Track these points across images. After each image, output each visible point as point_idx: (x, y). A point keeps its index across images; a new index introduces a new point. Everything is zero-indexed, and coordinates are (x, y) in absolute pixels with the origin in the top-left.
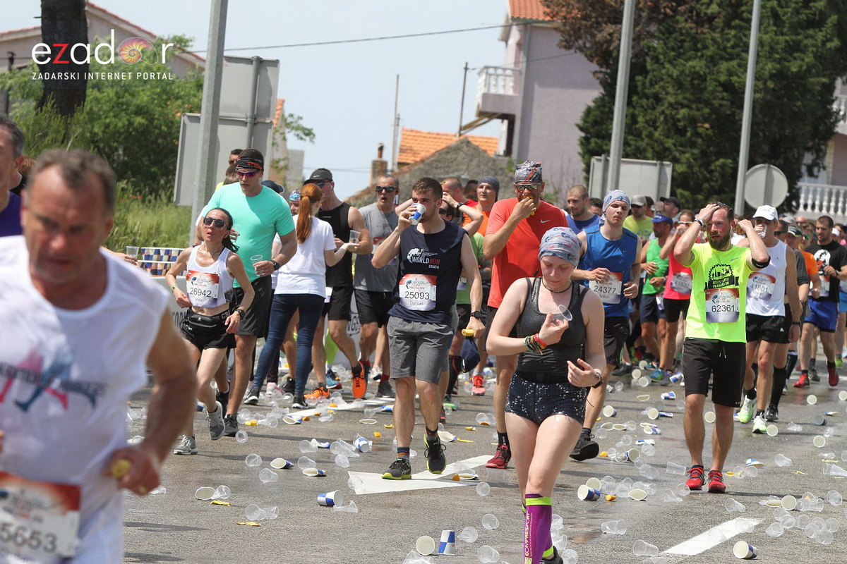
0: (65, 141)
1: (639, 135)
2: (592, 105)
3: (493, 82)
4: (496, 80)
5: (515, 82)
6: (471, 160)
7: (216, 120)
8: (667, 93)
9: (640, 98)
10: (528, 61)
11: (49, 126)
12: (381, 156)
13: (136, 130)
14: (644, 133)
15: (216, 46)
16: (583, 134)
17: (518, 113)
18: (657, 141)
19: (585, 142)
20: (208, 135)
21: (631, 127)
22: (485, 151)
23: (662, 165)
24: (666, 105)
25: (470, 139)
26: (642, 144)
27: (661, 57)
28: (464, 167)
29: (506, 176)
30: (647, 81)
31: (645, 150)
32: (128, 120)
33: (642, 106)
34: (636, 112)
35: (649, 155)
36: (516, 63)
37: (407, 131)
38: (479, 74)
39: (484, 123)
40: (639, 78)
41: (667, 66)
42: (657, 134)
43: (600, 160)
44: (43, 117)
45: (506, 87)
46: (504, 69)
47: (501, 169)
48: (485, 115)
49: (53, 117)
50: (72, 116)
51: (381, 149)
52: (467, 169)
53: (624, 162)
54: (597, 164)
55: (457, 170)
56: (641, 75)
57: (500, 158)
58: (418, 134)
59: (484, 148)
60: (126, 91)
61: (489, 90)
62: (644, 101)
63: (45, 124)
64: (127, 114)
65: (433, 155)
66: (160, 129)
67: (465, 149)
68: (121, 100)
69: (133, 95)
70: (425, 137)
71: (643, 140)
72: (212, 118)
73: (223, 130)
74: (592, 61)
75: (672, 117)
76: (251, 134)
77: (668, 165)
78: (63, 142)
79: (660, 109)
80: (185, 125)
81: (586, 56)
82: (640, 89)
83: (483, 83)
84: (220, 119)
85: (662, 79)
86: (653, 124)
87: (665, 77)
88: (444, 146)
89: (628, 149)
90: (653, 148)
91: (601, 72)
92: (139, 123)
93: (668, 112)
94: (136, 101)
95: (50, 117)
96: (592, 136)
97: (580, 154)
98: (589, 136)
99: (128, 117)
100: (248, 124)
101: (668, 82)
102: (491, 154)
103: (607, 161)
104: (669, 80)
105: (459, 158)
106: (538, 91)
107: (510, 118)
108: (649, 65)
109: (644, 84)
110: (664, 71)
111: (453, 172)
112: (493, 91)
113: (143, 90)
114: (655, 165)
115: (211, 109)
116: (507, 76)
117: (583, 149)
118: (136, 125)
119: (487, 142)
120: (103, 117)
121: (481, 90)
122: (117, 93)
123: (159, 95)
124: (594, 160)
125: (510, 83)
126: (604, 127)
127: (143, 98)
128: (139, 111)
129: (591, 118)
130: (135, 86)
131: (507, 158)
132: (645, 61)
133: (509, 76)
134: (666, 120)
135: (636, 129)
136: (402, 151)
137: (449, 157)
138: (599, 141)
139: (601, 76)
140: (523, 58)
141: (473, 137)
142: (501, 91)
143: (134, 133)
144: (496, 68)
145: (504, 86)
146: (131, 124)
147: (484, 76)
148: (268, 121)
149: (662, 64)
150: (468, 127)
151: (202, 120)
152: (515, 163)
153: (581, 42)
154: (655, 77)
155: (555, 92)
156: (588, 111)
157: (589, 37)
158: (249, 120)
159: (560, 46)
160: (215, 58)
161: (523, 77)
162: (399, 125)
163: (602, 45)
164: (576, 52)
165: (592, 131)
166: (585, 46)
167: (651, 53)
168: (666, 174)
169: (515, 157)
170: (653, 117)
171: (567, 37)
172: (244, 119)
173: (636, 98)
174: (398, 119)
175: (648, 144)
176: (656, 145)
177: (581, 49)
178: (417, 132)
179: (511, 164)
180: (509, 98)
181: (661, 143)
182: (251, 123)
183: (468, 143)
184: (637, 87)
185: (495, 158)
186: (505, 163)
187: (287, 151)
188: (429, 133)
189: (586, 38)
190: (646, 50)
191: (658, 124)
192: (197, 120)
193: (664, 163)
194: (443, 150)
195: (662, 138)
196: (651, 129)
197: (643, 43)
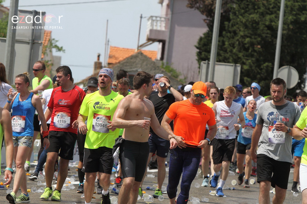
1: (226, 51)
2: (203, 36)
3: (155, 24)
4: (157, 23)
5: (166, 24)
6: (143, 62)
7: (14, 41)
8: (240, 31)
9: (227, 33)
10: (172, 14)
12: (99, 59)
14: (228, 50)
15: (14, 5)
16: (198, 50)
17: (167, 39)
18: (235, 54)
19: (199, 54)
20: (10, 49)
21: (221, 47)
22: (151, 58)
23: (236, 66)
24: (239, 36)
25: (143, 52)
26: (227, 55)
27: (237, 12)
28: (140, 66)
29: (160, 70)
30: (230, 24)
31: (229, 58)
33: (227, 37)
34: (225, 39)
35: (230, 61)
36: (167, 15)
37: (113, 47)
38: (148, 20)
39: (150, 44)
40: (226, 23)
41: (240, 17)
42: (234, 50)
43: (205, 63)
45: (161, 26)
46: (161, 18)
47: (158, 67)
48: (151, 40)
51: (99, 56)
53: (217, 64)
54: (204, 65)
55: (136, 67)
56: (227, 21)
57: (158, 61)
58: (118, 49)
59: (150, 56)
61: (153, 27)
62: (229, 34)
65: (124, 59)
67: (140, 56)
70: (121, 50)
71: (227, 53)
72: (12, 40)
73: (18, 46)
74: (203, 14)
75: (242, 42)
76: (32, 48)
77: (239, 66)
79: (237, 38)
81: (200, 11)
82: (226, 28)
83: (150, 25)
84: (16, 41)
85: (237, 24)
86: (233, 46)
87: (239, 22)
88: (130, 55)
89: (220, 58)
90: (232, 57)
91: (207, 20)
93: (240, 40)
96: (203, 51)
97: (197, 60)
98: (201, 51)
100: (30, 44)
101: (240, 25)
102: (153, 59)
103: (208, 64)
104: (241, 24)
105: (137, 61)
106: (178, 29)
107: (163, 42)
108: (231, 16)
109: (229, 26)
110: (238, 20)
111: (134, 68)
112: (155, 28)
114: (232, 66)
115: (11, 36)
116: (161, 21)
117: (198, 57)
119: (152, 53)
121: (149, 28)
124: (202, 63)
125: (164, 25)
126: (209, 47)
129: (202, 42)
131: (161, 62)
132: (229, 15)
133: (163, 21)
134: (239, 44)
135: (224, 48)
136: (110, 57)
137: (132, 60)
138: (206, 54)
139: (208, 21)
140: (170, 12)
141: (145, 51)
142: (159, 28)
144: (156, 17)
145: (160, 26)
147: (150, 21)
148: (40, 42)
149: (238, 16)
150: (142, 46)
151: (7, 41)
152: (165, 64)
153: (198, 5)
154: (234, 22)
155: (185, 29)
156: (201, 39)
157: (202, 3)
158: (30, 41)
159: (187, 7)
160: (14, 10)
161: (170, 22)
162: (108, 44)
163: (208, 6)
164: (195, 10)
165: (202, 48)
166: (200, 7)
167: (232, 10)
168: (237, 70)
169: (165, 61)
170: (233, 42)
171: (191, 2)
172: (28, 41)
173: (224, 33)
174: (108, 41)
175: (230, 55)
176: (234, 56)
177: (198, 8)
178: (118, 48)
179: (163, 64)
180: (163, 32)
181: (237, 55)
182: (31, 43)
183: (142, 54)
184: (225, 27)
185: (155, 61)
186: (160, 64)
187: (52, 57)
188: (123, 49)
189: (200, 3)
190: (230, 9)
191: (235, 45)
192: (5, 41)
193: (237, 65)
194: (129, 57)
195: (237, 52)
196: (232, 48)
197: (228, 5)
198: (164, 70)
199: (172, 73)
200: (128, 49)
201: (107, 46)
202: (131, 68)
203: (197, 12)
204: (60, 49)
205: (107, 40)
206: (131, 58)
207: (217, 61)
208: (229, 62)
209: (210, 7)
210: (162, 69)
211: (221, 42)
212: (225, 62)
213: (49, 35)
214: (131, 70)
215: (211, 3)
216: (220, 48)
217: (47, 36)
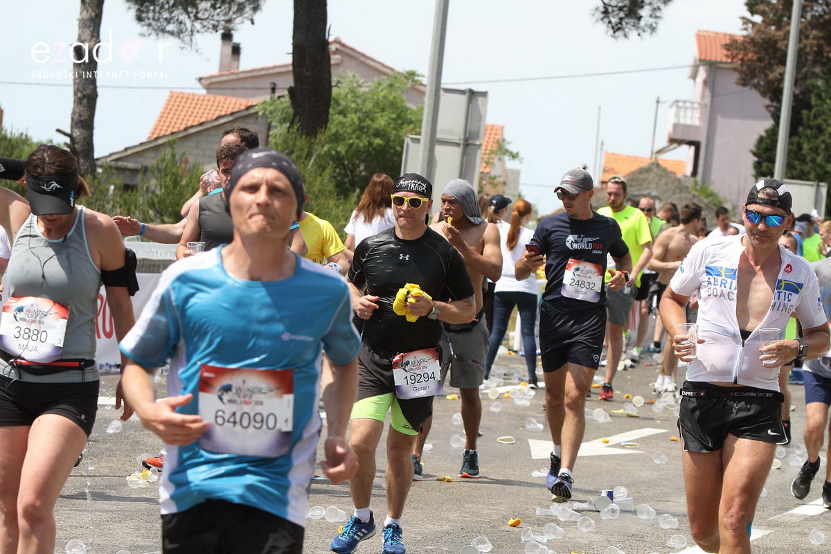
0: (308, 159)
1: (803, 161)
2: (764, 134)
3: (682, 113)
4: (685, 112)
5: (702, 114)
6: (660, 180)
7: (434, 141)
9: (805, 129)
10: (713, 96)
11: (294, 145)
13: (374, 149)
14: (808, 159)
16: (756, 159)
17: (703, 140)
18: (819, 165)
19: (758, 166)
20: (426, 154)
21: (795, 154)
22: (674, 173)
23: (818, 186)
24: (827, 135)
25: (660, 162)
26: (806, 168)
27: (823, 94)
28: (654, 186)
29: (690, 193)
30: (812, 114)
31: (809, 173)
32: (369, 142)
33: (806, 136)
34: (802, 141)
35: (812, 176)
36: (703, 97)
37: (609, 154)
38: (671, 106)
39: (674, 148)
40: (805, 112)
42: (819, 159)
44: (290, 138)
45: (694, 118)
46: (692, 103)
47: (686, 188)
48: (675, 141)
49: (298, 137)
50: (315, 137)
52: (657, 187)
55: (648, 188)
56: (805, 108)
57: (687, 179)
58: (619, 157)
59: (673, 170)
60: (367, 117)
61: (679, 120)
62: (809, 132)
63: (291, 143)
64: (368, 136)
65: (628, 175)
66: (395, 149)
67: (655, 170)
68: (363, 124)
69: (373, 120)
70: (624, 160)
71: (806, 164)
72: (431, 140)
73: (439, 150)
74: (765, 97)
76: (464, 154)
77: (824, 186)
78: (306, 159)
79: (822, 138)
80: (408, 146)
81: (760, 92)
82: (805, 121)
83: (674, 115)
84: (437, 141)
85: (824, 113)
87: (827, 112)
88: (638, 167)
89: (794, 172)
90: (815, 170)
91: (772, 106)
92: (378, 144)
94: (376, 125)
95: (296, 137)
96: (763, 161)
97: (754, 176)
98: (761, 160)
99: (368, 139)
100: (461, 146)
102: (679, 175)
105: (650, 178)
106: (721, 122)
107: (696, 145)
108: (813, 100)
109: (808, 117)
110: (825, 106)
112: (682, 121)
113: (382, 116)
114: (812, 185)
115: (429, 132)
116: (693, 108)
117: (756, 172)
118: (375, 145)
119: (676, 165)
120: (348, 138)
121: (672, 120)
122: (359, 118)
123: (394, 120)
125: (697, 115)
127: (381, 122)
128: (377, 134)
129: (763, 145)
130: (375, 112)
131: (692, 179)
132: (810, 98)
133: (696, 109)
135: (802, 155)
136: (605, 171)
137: (641, 176)
138: (770, 165)
139: (771, 109)
140: (708, 93)
141: (665, 161)
142: (689, 122)
143: (373, 152)
144: (685, 102)
145: (692, 117)
146: (370, 144)
147: (674, 109)
148: (477, 143)
149: (824, 101)
150: (659, 152)
151: (422, 141)
152: (700, 183)
153: (756, 81)
154: (818, 111)
155: (735, 123)
156: (761, 139)
157: (762, 76)
158: (462, 142)
159: (737, 83)
160: (434, 89)
161: (708, 110)
162: (602, 149)
163: (773, 83)
164: (751, 89)
165: (764, 156)
166: (759, 83)
167: (815, 91)
168: (821, 194)
169: (699, 177)
170: (816, 145)
171: (744, 76)
172: (458, 141)
173: (801, 129)
174: (602, 144)
175: (811, 168)
176: (818, 169)
177: (756, 86)
178: (617, 155)
179: (696, 183)
180: (696, 128)
181: (822, 167)
182: (463, 145)
183: (658, 165)
184: (801, 119)
185: (682, 179)
186: (690, 183)
187: (505, 170)
188: (628, 157)
189: (760, 77)
190: (811, 88)
191: (820, 151)
192: (418, 141)
193: (822, 184)
194: (636, 171)
195: (823, 162)
196: (814, 155)
197: (809, 82)
198: (697, 193)
199: (711, 198)
200: (635, 157)
201: (599, 152)
202: (639, 190)
203: (755, 94)
204: (514, 156)
205: (600, 141)
206: (640, 173)
207: (789, 178)
208: (808, 180)
209: (776, 84)
210: (694, 192)
211: (795, 145)
212: (802, 180)
213: (499, 132)
214: (639, 193)
215: (779, 77)
216: (793, 156)
217: (496, 134)
